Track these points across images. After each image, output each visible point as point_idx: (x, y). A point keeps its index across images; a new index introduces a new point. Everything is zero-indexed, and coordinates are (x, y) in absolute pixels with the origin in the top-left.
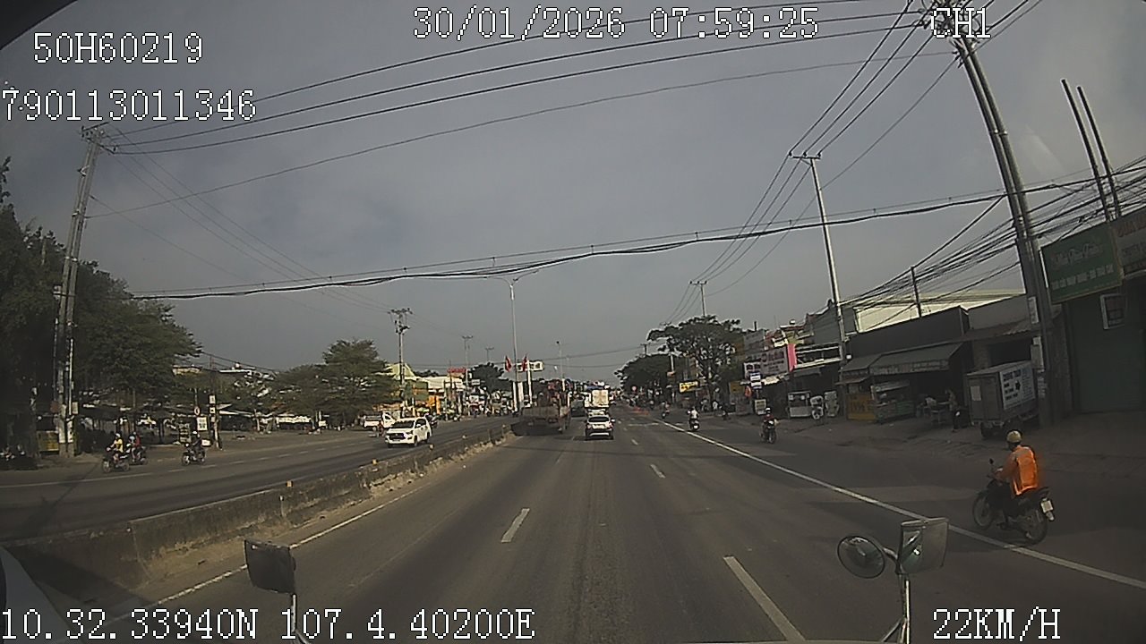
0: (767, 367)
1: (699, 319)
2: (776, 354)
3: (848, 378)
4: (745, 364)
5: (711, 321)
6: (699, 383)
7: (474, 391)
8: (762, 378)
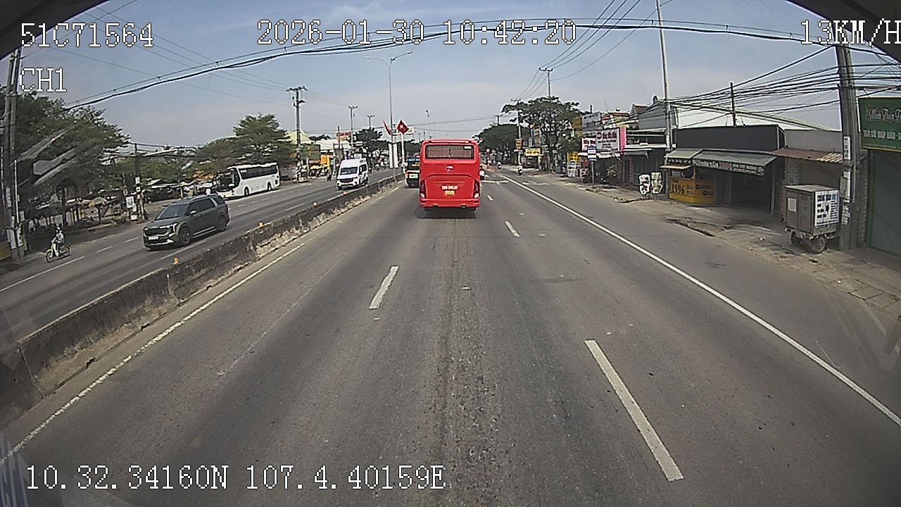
0: (601, 144)
1: (545, 99)
2: (609, 134)
3: (671, 164)
4: (583, 139)
5: (555, 101)
6: (541, 150)
7: (358, 150)
8: (597, 152)
